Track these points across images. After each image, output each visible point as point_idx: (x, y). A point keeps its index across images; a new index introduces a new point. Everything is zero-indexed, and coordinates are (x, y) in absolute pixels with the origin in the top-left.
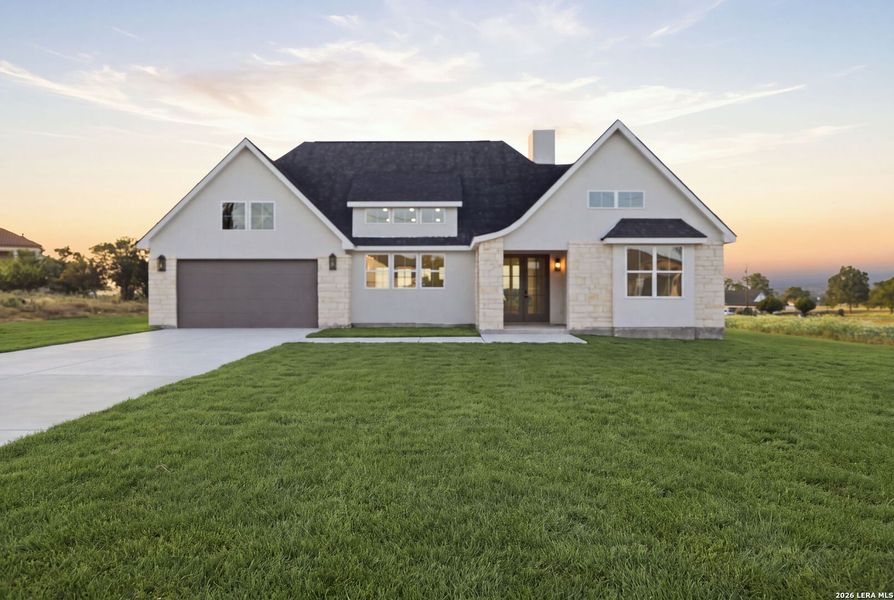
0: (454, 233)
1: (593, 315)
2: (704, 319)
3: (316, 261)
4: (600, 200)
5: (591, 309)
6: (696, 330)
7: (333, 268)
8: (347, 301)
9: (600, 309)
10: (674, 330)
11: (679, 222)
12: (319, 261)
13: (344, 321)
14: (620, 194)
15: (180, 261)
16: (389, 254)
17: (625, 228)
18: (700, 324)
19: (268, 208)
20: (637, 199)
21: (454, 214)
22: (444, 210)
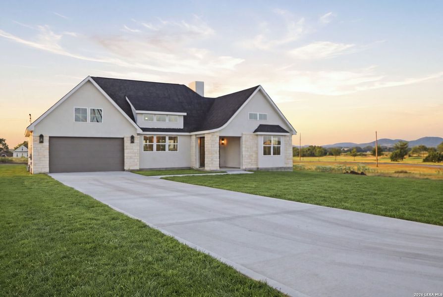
0: (182, 127)
1: (251, 163)
3: (123, 138)
4: (253, 117)
5: (250, 161)
6: (284, 168)
7: (132, 142)
8: (138, 158)
9: (253, 161)
10: (278, 168)
11: (278, 126)
12: (125, 139)
13: (137, 168)
14: (260, 115)
16: (154, 136)
17: (262, 128)
18: (286, 166)
19: (99, 111)
21: (182, 119)
22: (178, 116)
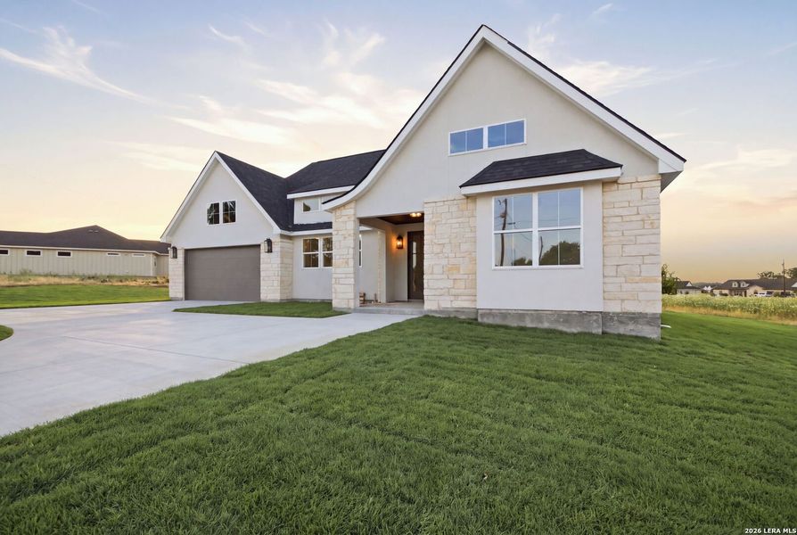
1: (453, 291)
2: (623, 300)
3: (259, 246)
5: (449, 284)
6: (605, 317)
8: (279, 278)
9: (462, 284)
10: (567, 317)
11: (582, 153)
12: (261, 246)
14: (491, 129)
15: (187, 251)
16: (319, 238)
18: (614, 307)
19: (232, 205)
20: (514, 132)
